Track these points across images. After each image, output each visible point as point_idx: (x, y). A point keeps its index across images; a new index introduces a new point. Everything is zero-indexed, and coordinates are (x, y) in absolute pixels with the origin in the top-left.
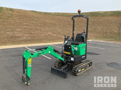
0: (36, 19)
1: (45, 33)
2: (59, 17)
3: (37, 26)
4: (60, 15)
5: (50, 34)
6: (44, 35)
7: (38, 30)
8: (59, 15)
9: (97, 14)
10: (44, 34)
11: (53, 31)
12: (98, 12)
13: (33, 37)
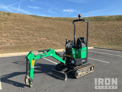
0: (33, 23)
1: (38, 38)
2: (60, 21)
3: (30, 30)
4: (61, 20)
5: (43, 40)
6: (35, 41)
7: (29, 35)
8: (59, 20)
9: (101, 18)
10: (36, 39)
11: (48, 36)
12: (102, 16)
13: (19, 44)
